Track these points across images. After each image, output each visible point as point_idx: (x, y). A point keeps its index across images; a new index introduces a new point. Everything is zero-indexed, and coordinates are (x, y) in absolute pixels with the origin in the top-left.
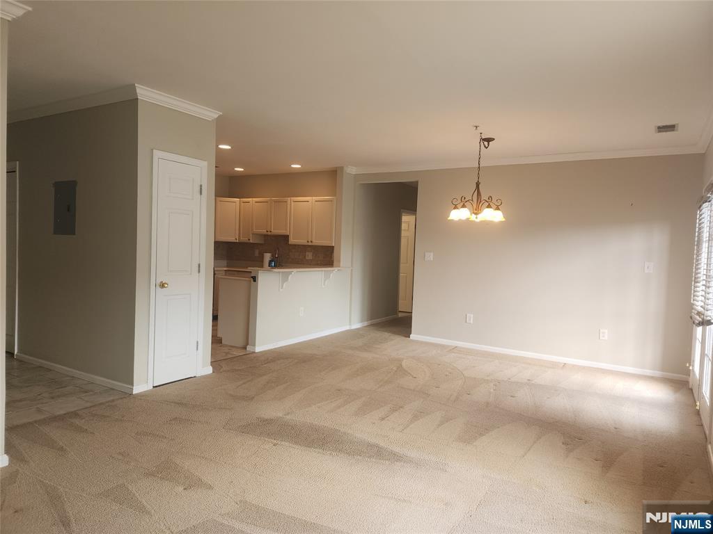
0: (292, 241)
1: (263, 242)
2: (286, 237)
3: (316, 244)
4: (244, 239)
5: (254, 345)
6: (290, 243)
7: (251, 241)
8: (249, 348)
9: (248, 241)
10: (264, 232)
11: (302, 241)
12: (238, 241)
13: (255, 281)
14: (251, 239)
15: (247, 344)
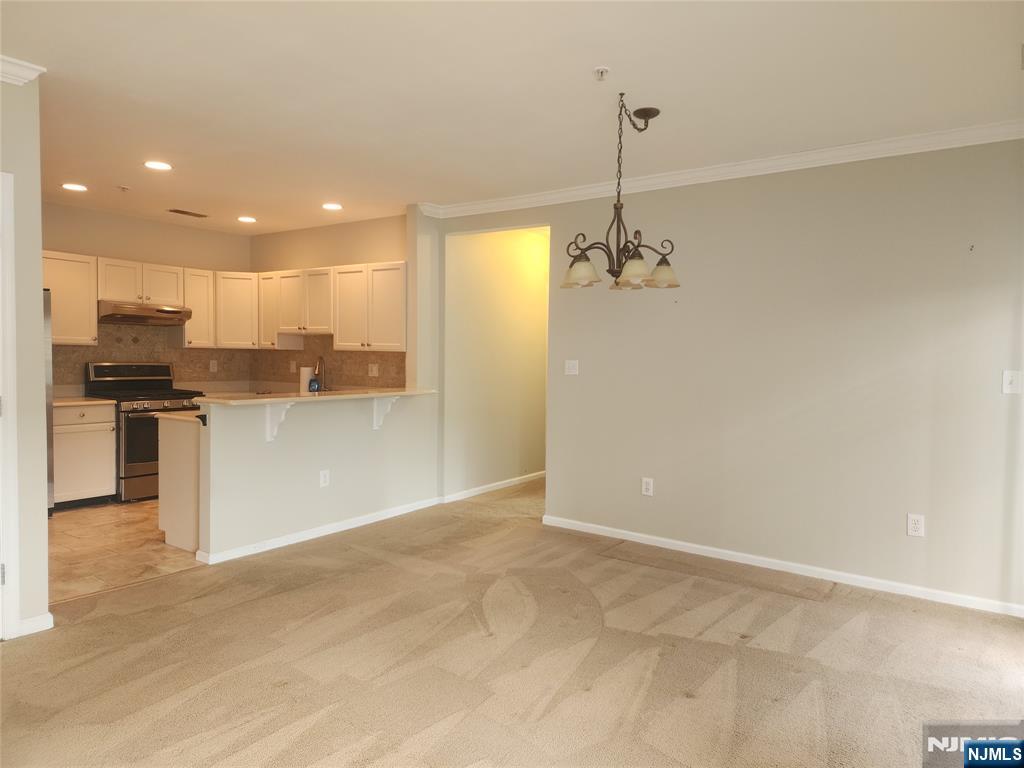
0: (339, 344)
1: (302, 349)
2: (328, 338)
3: (375, 349)
4: (266, 344)
5: (208, 552)
6: (336, 347)
7: (276, 347)
8: (200, 557)
9: (272, 347)
10: (294, 329)
11: (353, 345)
12: (256, 347)
13: (205, 424)
14: (276, 342)
15: (198, 549)
